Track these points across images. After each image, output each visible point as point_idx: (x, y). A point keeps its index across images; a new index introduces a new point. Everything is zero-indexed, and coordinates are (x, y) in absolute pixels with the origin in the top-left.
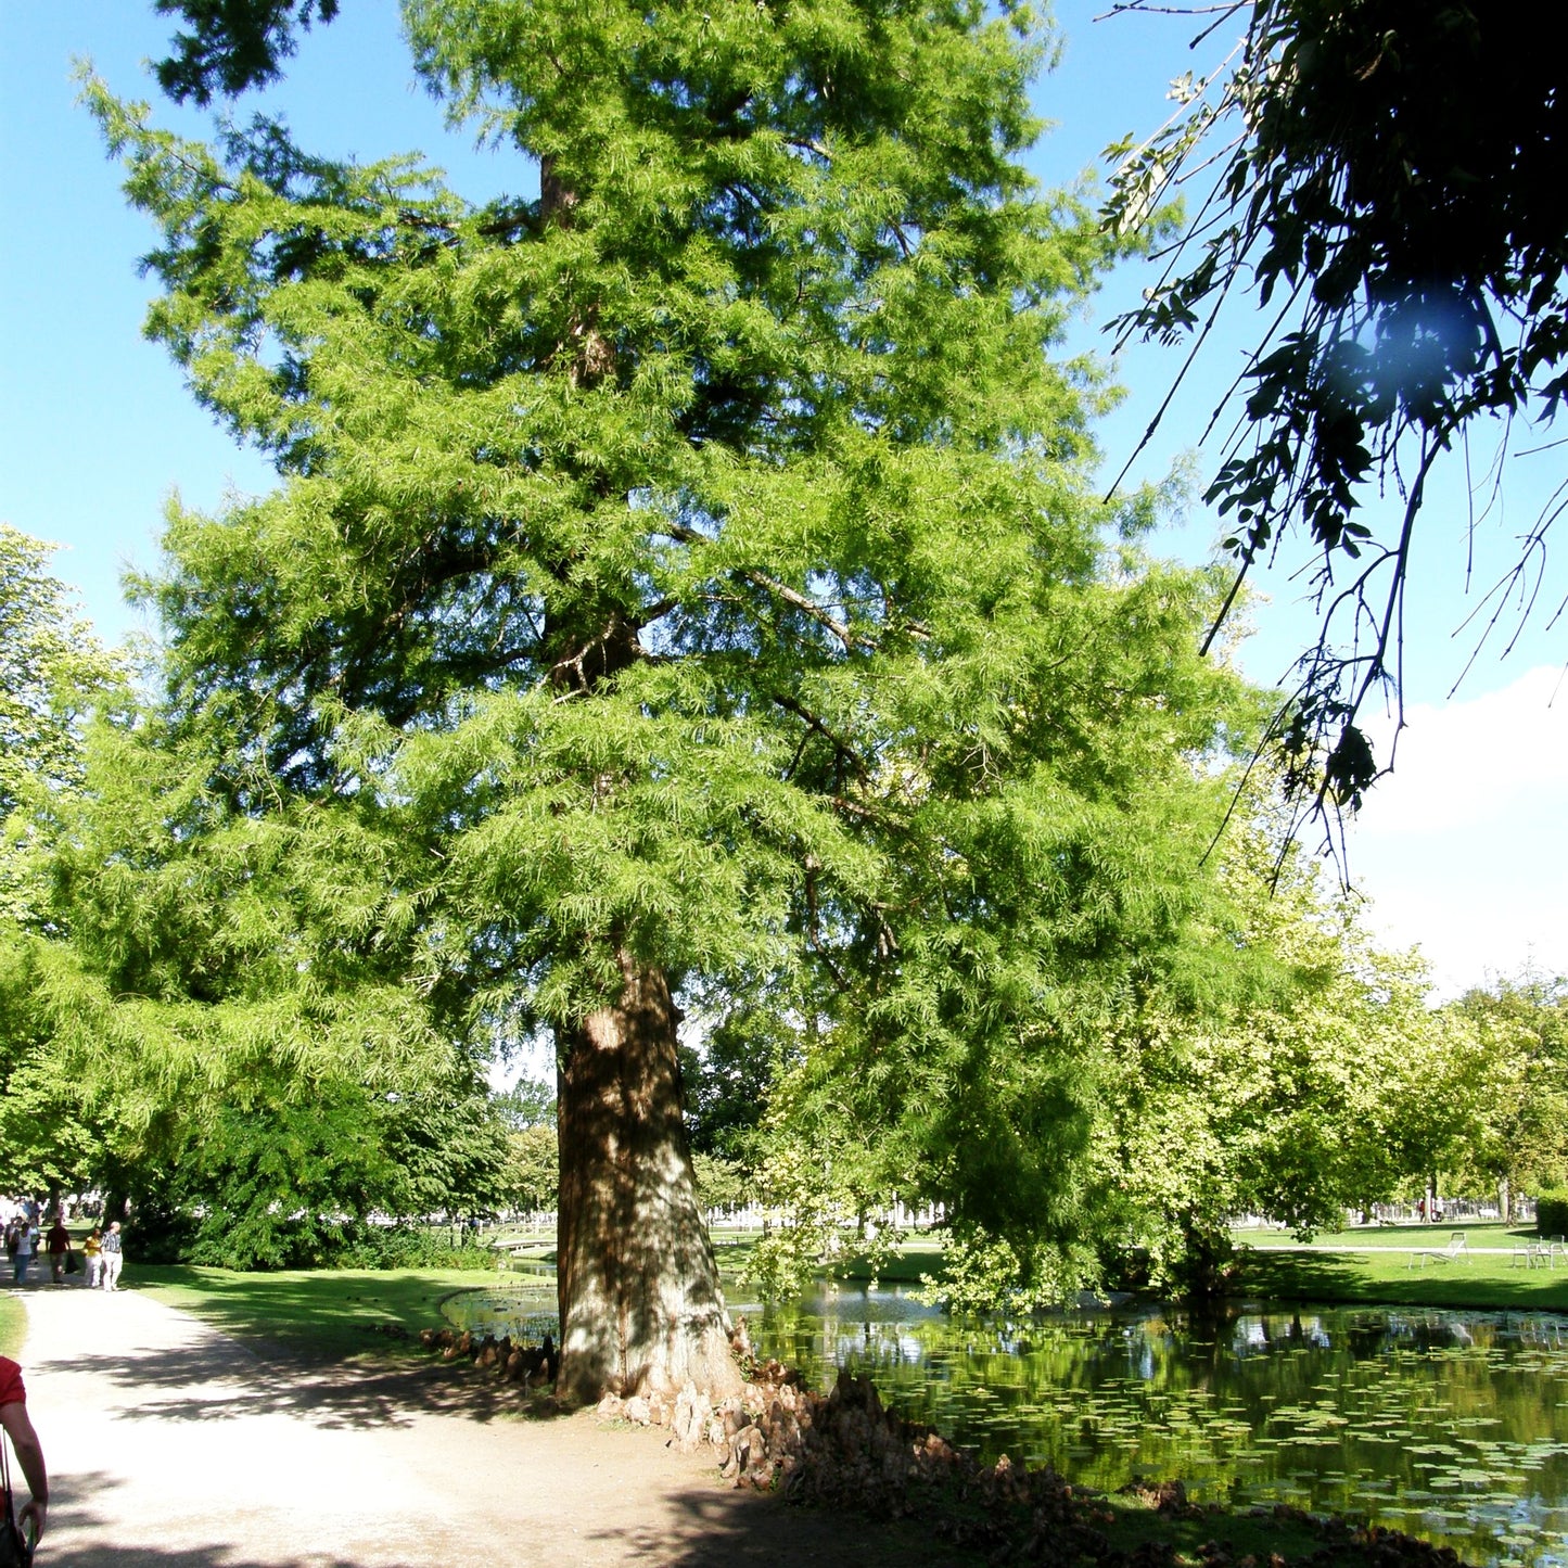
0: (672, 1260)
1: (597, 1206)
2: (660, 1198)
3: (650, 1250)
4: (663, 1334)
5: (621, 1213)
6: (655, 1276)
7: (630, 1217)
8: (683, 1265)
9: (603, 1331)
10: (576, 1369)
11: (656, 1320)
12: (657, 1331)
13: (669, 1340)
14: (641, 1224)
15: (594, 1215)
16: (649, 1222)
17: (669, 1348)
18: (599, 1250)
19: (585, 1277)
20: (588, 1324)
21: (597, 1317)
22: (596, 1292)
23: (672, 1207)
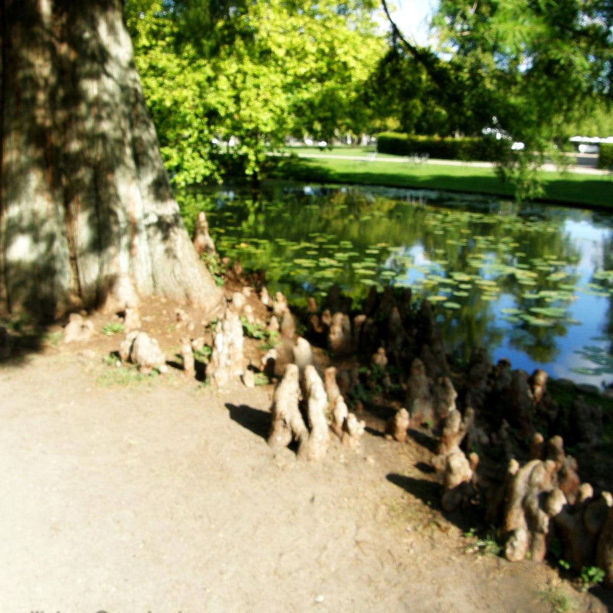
0: (128, 151)
1: (32, 81)
2: (109, 75)
3: (103, 137)
4: (125, 240)
5: (61, 93)
6: (111, 170)
7: (75, 96)
8: (140, 158)
9: (51, 238)
10: (22, 284)
11: (117, 222)
12: (119, 236)
13: (130, 247)
14: (90, 105)
15: (27, 95)
16: (97, 103)
17: (132, 256)
18: (38, 137)
19: (23, 171)
20: (33, 230)
21: (43, 222)
22: (38, 191)
23: (124, 88)
